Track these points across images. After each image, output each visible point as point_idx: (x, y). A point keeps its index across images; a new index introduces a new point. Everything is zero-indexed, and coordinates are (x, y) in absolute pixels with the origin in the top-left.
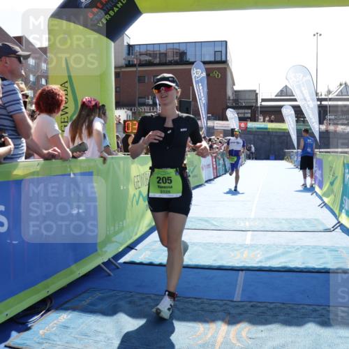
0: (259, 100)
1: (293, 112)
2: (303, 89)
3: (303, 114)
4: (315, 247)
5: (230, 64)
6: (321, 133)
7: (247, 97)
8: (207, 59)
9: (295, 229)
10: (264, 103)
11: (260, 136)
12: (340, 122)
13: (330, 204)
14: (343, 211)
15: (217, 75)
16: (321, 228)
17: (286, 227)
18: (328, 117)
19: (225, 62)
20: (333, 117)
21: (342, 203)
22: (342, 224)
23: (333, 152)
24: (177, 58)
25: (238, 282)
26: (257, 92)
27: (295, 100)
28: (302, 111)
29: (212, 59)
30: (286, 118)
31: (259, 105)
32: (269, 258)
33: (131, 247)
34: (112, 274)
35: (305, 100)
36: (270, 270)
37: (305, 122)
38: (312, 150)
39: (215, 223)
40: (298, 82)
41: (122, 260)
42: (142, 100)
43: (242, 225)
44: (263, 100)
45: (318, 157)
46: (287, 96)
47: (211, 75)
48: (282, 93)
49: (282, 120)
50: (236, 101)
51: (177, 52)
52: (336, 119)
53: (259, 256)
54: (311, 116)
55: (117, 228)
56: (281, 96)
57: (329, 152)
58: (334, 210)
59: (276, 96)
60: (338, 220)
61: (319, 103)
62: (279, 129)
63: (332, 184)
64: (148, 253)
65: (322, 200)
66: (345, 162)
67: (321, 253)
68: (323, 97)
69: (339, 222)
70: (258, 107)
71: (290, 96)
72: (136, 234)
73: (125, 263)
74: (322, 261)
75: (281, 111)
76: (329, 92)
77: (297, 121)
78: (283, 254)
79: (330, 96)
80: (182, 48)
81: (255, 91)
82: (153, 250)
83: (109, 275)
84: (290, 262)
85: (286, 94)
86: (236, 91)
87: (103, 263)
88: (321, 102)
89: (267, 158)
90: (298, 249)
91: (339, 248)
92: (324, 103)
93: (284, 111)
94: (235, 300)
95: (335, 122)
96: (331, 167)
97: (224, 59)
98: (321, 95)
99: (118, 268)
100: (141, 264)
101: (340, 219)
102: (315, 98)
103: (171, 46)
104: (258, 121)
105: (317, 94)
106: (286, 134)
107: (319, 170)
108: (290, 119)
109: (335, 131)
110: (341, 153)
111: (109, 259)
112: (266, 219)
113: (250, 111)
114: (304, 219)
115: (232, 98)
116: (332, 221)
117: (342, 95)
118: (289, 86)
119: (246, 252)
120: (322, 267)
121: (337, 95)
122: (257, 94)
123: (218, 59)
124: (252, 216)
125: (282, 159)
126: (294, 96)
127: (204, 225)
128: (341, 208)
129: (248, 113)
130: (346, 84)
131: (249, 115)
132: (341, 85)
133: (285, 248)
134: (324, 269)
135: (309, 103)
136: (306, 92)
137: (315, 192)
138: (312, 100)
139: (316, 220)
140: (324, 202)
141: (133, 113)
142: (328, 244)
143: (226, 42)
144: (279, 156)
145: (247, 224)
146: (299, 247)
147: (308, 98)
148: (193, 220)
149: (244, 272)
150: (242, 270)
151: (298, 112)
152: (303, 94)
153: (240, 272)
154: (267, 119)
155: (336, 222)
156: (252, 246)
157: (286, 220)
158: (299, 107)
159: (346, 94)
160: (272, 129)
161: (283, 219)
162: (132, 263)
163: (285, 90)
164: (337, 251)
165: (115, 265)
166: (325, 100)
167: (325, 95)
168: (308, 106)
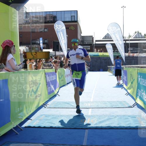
0: (94, 41)
1: (111, 47)
2: (116, 35)
3: (117, 48)
4: (124, 116)
5: (79, 23)
6: (126, 57)
7: (88, 40)
8: (67, 20)
9: (114, 107)
10: (97, 43)
11: (95, 60)
12: (136, 51)
13: (131, 94)
14: (138, 97)
15: (72, 28)
16: (127, 106)
17: (109, 106)
18: (130, 49)
19: (77, 21)
20: (132, 49)
21: (137, 93)
22: (137, 103)
23: (132, 67)
24: (52, 20)
25: (85, 135)
26: (93, 37)
27: (112, 41)
28: (116, 46)
29: (70, 20)
30: (108, 50)
31: (94, 43)
32: (100, 122)
33: (28, 119)
34: (18, 134)
35: (118, 40)
36: (102, 128)
37: (118, 51)
38: (120, 66)
39: (73, 105)
40: (114, 31)
41: (24, 126)
42: (34, 42)
43: (86, 105)
44: (96, 41)
45: (124, 69)
46: (108, 39)
47: (69, 28)
48: (106, 37)
49: (106, 51)
50: (82, 41)
51: (52, 16)
52: (133, 50)
53: (95, 121)
54: (120, 49)
55: (21, 109)
56: (105, 39)
57: (130, 67)
58: (134, 96)
59: (103, 39)
60: (135, 101)
61: (125, 42)
62: (105, 55)
63: (132, 83)
64: (38, 121)
65: (127, 91)
66: (138, 72)
67: (127, 119)
68: (127, 39)
69: (136, 103)
70: (94, 44)
71: (110, 39)
72: (30, 112)
73: (25, 127)
74: (128, 123)
75: (105, 47)
76: (130, 36)
77: (114, 52)
78: (108, 120)
79: (130, 38)
80: (54, 14)
81: (92, 36)
82: (41, 120)
83: (17, 134)
84: (111, 124)
85: (108, 37)
86: (83, 37)
87: (14, 128)
88: (126, 41)
89: (99, 70)
90: (115, 117)
91: (136, 116)
92: (127, 42)
93: (107, 46)
94: (83, 145)
95: (133, 51)
96: (131, 75)
97: (76, 20)
98: (126, 38)
99: (22, 130)
100: (34, 127)
101: (136, 101)
102: (123, 39)
103: (49, 13)
104: (94, 52)
105: (123, 37)
106: (108, 58)
107: (125, 76)
108: (110, 50)
109: (133, 56)
110: (136, 67)
111: (17, 126)
112: (99, 101)
113: (90, 47)
114: (118, 102)
115: (80, 40)
116: (132, 102)
117: (136, 38)
118: (109, 33)
119: (89, 119)
120: (128, 126)
121: (134, 38)
122: (93, 38)
123: (73, 20)
124: (92, 101)
125: (106, 71)
126: (112, 38)
127: (67, 106)
128: (137, 95)
129: (89, 48)
130: (138, 32)
131: (89, 49)
132: (136, 33)
133: (109, 117)
134: (129, 127)
135: (119, 42)
136: (118, 37)
137: (124, 87)
138: (121, 40)
139: (124, 101)
140: (128, 92)
141: (29, 48)
142: (130, 114)
143: (77, 11)
144: (105, 70)
145: (89, 104)
146: (116, 116)
147: (119, 40)
148: (61, 103)
149: (88, 129)
150: (87, 129)
151: (114, 46)
152: (116, 38)
153: (86, 130)
154: (99, 50)
155: (135, 102)
156: (92, 116)
157: (109, 102)
158: (114, 44)
159: (138, 37)
160: (101, 55)
161: (107, 102)
162: (29, 127)
163: (107, 36)
164: (136, 117)
165: (20, 128)
166: (128, 40)
167: (128, 38)
168: (119, 44)
